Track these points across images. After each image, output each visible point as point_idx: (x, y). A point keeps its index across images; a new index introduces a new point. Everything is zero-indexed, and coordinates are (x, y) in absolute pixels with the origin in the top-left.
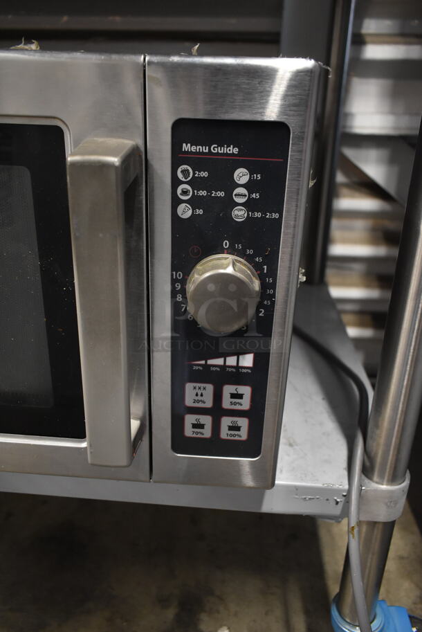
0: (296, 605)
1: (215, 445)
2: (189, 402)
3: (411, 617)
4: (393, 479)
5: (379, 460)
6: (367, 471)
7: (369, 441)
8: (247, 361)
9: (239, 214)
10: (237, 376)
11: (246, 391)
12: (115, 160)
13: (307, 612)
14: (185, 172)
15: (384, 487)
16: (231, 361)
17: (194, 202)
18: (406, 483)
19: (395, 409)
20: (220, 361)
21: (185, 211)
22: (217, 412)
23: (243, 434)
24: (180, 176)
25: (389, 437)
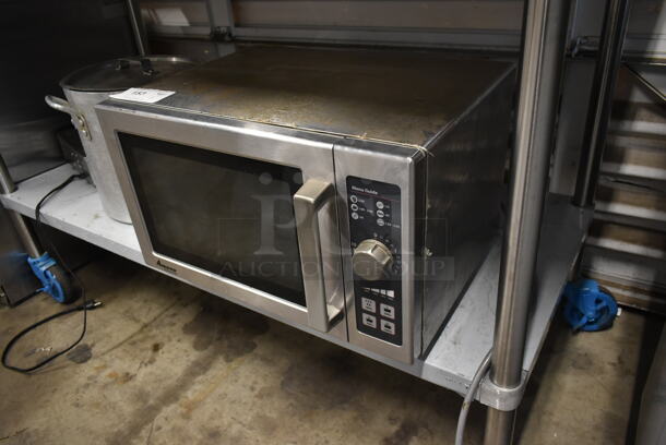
1: (379, 333)
2: (364, 307)
8: (391, 294)
9: (381, 222)
10: (386, 300)
11: (392, 309)
12: (312, 200)
14: (354, 199)
16: (383, 292)
17: (359, 212)
20: (377, 291)
21: (355, 216)
22: (378, 316)
23: (393, 331)
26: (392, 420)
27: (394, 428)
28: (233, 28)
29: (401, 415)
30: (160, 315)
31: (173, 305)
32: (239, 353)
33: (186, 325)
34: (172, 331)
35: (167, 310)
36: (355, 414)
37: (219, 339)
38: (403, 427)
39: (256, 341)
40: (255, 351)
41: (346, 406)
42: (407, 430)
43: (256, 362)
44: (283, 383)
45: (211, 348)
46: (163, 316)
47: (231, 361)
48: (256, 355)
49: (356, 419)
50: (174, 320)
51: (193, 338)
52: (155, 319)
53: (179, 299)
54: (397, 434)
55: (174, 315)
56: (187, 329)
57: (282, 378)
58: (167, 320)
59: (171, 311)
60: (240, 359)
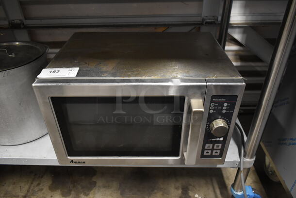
0: (216, 186)
1: (211, 156)
2: (206, 148)
3: (252, 189)
4: (251, 158)
5: (247, 153)
6: (245, 156)
7: (245, 149)
8: (222, 139)
9: (224, 111)
10: (219, 142)
11: (220, 145)
13: (220, 188)
14: (213, 104)
15: (249, 160)
16: (218, 139)
17: (214, 110)
18: (254, 159)
19: (253, 142)
20: (215, 139)
21: (211, 111)
22: (213, 149)
23: (218, 154)
24: (211, 105)
25: (251, 148)
26: (177, 188)
27: (180, 191)
28: (24, 20)
29: (179, 184)
30: (29, 188)
31: (34, 180)
32: (90, 189)
33: (49, 187)
34: (43, 193)
35: (32, 183)
36: (161, 193)
37: (74, 187)
38: (183, 189)
39: (94, 179)
40: (97, 185)
41: (156, 191)
42: (185, 190)
43: (101, 190)
44: (122, 194)
45: (73, 192)
46: (32, 188)
47: (88, 194)
48: (99, 186)
49: (163, 195)
50: (41, 187)
51: (59, 192)
52: (28, 191)
53: (35, 175)
54: (183, 193)
55: (39, 184)
56: (52, 188)
57: (120, 192)
58: (36, 189)
59: (35, 183)
60: (92, 192)
